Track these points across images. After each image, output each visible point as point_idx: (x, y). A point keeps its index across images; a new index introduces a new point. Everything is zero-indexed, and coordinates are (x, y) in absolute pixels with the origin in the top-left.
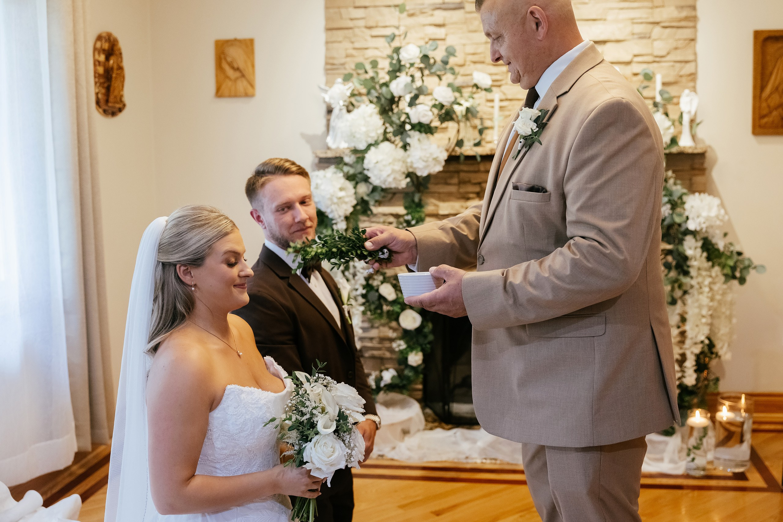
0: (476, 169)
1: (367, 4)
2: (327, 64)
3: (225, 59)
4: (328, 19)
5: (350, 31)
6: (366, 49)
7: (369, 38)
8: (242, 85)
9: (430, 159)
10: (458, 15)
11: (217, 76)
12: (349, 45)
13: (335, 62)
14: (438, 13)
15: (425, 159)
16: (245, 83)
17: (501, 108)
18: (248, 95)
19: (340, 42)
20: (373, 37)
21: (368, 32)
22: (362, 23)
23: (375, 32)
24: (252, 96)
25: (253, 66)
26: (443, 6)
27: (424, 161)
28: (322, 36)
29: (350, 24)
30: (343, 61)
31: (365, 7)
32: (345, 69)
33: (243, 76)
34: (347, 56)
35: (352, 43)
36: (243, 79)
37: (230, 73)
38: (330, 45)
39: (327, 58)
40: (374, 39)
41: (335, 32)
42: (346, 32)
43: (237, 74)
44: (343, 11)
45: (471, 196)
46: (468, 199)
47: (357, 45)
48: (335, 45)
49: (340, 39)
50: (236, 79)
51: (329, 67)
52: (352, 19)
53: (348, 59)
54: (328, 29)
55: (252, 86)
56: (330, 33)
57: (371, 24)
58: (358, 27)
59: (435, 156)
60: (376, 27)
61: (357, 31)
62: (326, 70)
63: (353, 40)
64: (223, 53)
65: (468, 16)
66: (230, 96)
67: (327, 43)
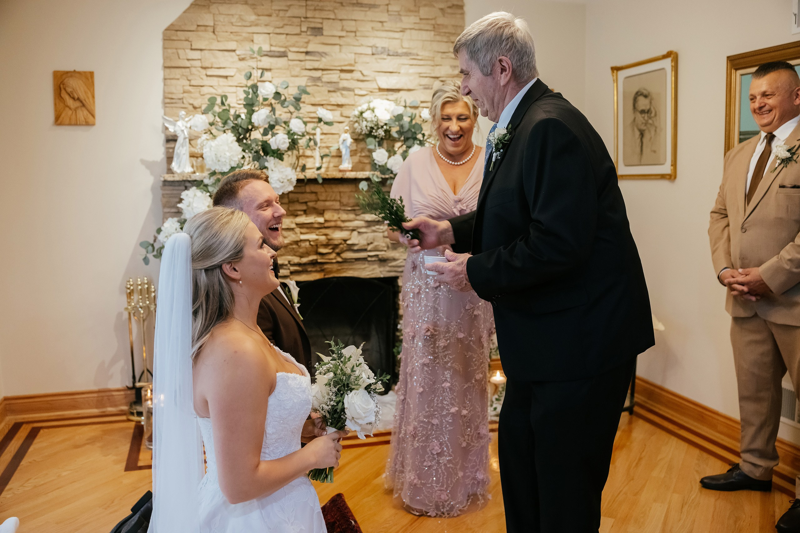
0: (303, 191)
1: (203, 48)
2: (165, 98)
3: (65, 89)
4: (165, 58)
5: (188, 70)
6: (202, 86)
7: (205, 77)
8: (82, 114)
9: (285, 181)
10: (282, 62)
11: (55, 104)
12: (188, 83)
13: (173, 96)
14: (265, 59)
15: (282, 180)
16: (86, 112)
17: (321, 139)
18: (88, 124)
19: (178, 79)
20: (207, 76)
21: (204, 72)
22: (198, 63)
23: (210, 72)
24: (93, 125)
25: (93, 97)
26: (269, 54)
27: (280, 181)
28: (160, 74)
29: (188, 64)
30: (181, 96)
31: (201, 50)
32: (183, 103)
33: (84, 105)
34: (184, 92)
35: (189, 80)
36: (83, 109)
37: (70, 102)
38: (168, 82)
39: (164, 92)
40: (209, 78)
41: (173, 70)
42: (183, 70)
43: (78, 104)
44: (181, 52)
45: (299, 213)
46: (297, 216)
47: (193, 83)
48: (174, 82)
49: (178, 76)
50: (76, 109)
51: (168, 101)
52: (188, 60)
53: (185, 95)
54: (165, 67)
55: (93, 116)
56: (168, 70)
57: (206, 64)
58: (195, 67)
59: (289, 178)
60: (211, 68)
61: (193, 70)
62: (165, 103)
63: (189, 78)
64: (63, 84)
65: (290, 63)
66: (70, 124)
67: (165, 79)
